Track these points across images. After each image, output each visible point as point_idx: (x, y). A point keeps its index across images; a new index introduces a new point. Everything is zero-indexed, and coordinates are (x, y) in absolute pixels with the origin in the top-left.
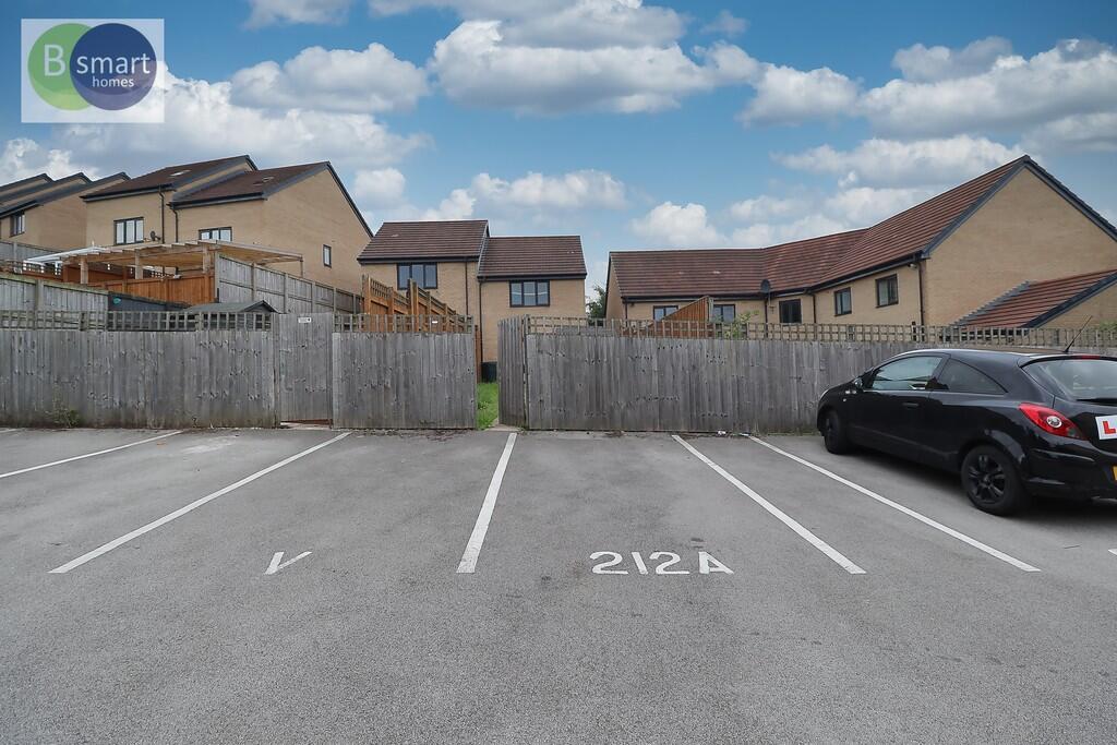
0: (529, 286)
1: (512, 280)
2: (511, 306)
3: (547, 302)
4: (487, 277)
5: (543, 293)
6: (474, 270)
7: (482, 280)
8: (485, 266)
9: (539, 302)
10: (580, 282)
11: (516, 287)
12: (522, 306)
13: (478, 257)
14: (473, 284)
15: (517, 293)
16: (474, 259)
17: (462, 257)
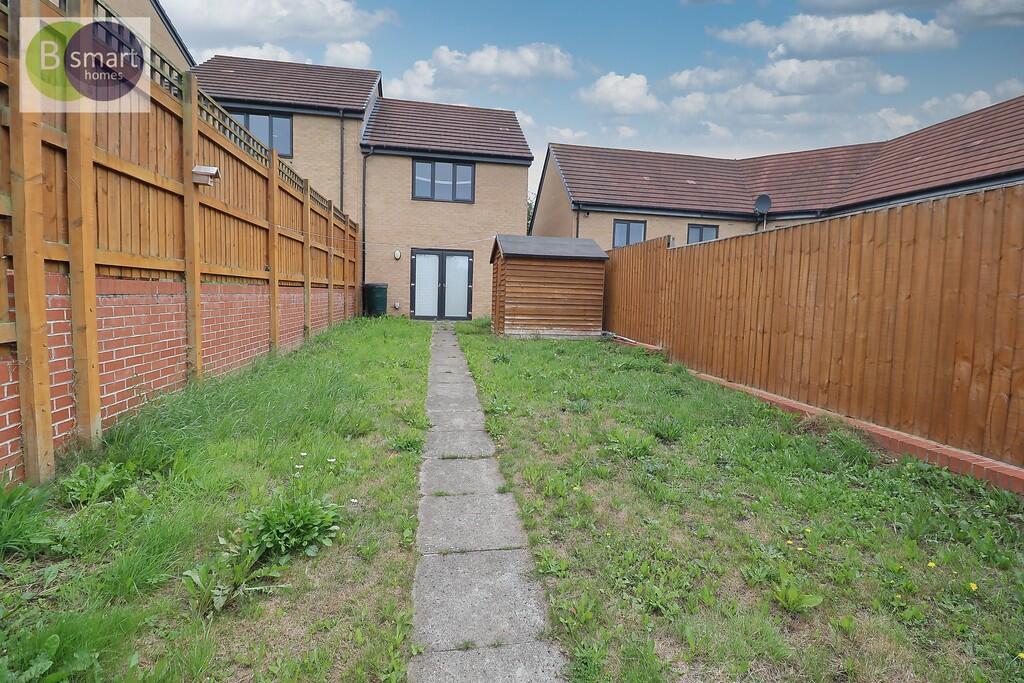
0: (443, 169)
1: (419, 155)
2: (414, 198)
3: (469, 198)
4: (376, 147)
5: (464, 182)
6: (356, 132)
7: (369, 151)
8: (373, 130)
9: (458, 197)
10: (523, 169)
11: (424, 168)
12: (431, 199)
13: (363, 112)
14: (354, 156)
15: (423, 178)
16: (356, 114)
17: (336, 110)
